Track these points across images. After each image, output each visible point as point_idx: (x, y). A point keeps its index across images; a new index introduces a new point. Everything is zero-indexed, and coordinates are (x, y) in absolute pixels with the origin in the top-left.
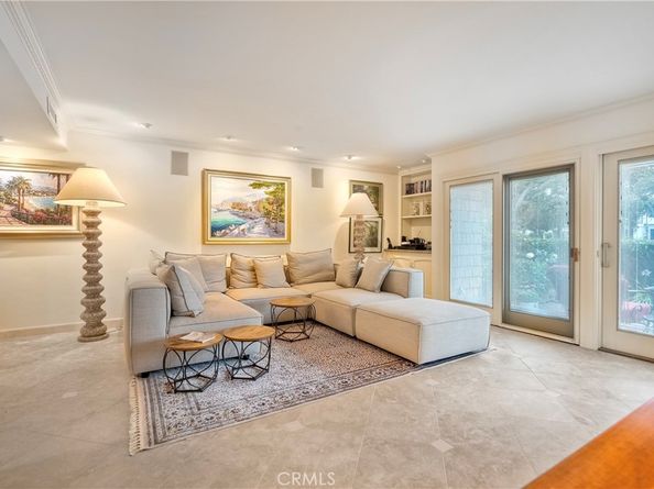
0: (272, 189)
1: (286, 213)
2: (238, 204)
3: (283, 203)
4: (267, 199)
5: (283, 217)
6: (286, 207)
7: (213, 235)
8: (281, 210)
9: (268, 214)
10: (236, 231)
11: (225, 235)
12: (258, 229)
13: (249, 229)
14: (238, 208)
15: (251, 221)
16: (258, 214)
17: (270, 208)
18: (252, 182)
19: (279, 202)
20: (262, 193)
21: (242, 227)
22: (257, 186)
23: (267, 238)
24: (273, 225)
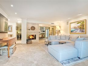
0: (81, 23)
1: (85, 27)
2: (75, 27)
5: (84, 28)
6: (85, 26)
7: (71, 32)
9: (80, 28)
10: (74, 32)
12: (78, 31)
16: (78, 28)
17: (81, 27)
18: (77, 23)
19: (83, 25)
20: (79, 24)
23: (80, 33)
24: (82, 30)
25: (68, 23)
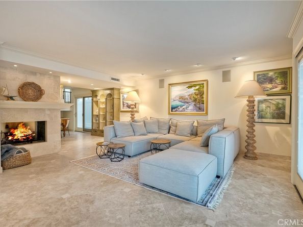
0: (197, 87)
1: (205, 99)
2: (182, 97)
3: (203, 94)
4: (195, 93)
5: (203, 101)
6: (205, 96)
7: (172, 111)
8: (202, 98)
9: (195, 100)
10: (181, 109)
11: (176, 111)
12: (190, 108)
13: (186, 108)
14: (182, 98)
15: (187, 104)
16: (191, 101)
17: (196, 97)
18: (187, 86)
19: (201, 94)
20: (192, 90)
21: (183, 107)
22: (190, 87)
23: (195, 112)
24: (198, 105)
25: (162, 82)
